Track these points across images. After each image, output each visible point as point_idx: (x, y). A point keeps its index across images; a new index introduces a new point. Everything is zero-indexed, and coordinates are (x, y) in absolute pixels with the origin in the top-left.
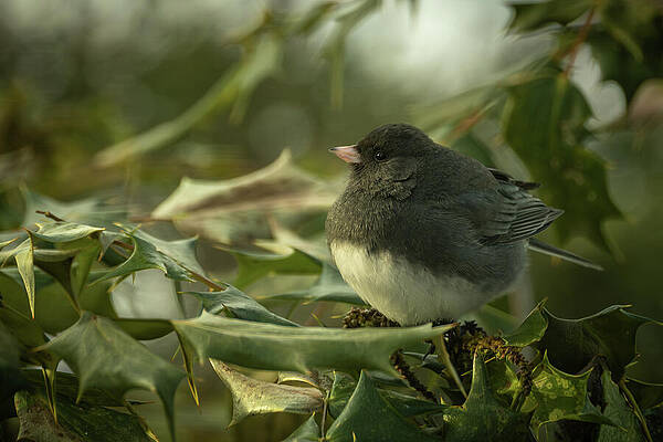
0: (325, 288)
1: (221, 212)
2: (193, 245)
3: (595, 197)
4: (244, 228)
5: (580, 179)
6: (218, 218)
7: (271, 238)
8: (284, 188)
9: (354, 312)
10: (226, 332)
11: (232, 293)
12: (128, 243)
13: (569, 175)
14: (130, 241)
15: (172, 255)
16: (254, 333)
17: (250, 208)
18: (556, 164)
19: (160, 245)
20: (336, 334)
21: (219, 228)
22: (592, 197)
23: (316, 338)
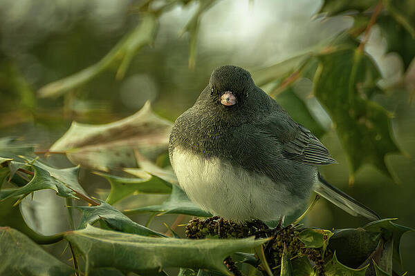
0: (174, 204)
1: (101, 147)
2: (77, 172)
3: (380, 138)
4: (118, 159)
5: (369, 125)
6: (99, 152)
7: (137, 167)
8: (147, 130)
9: (194, 221)
10: (104, 240)
11: (106, 207)
12: (30, 170)
13: (362, 121)
14: (30, 169)
15: (61, 179)
16: (125, 241)
17: (121, 144)
18: (352, 113)
19: (53, 172)
20: (185, 243)
21: (99, 160)
22: (378, 137)
23: (169, 245)
